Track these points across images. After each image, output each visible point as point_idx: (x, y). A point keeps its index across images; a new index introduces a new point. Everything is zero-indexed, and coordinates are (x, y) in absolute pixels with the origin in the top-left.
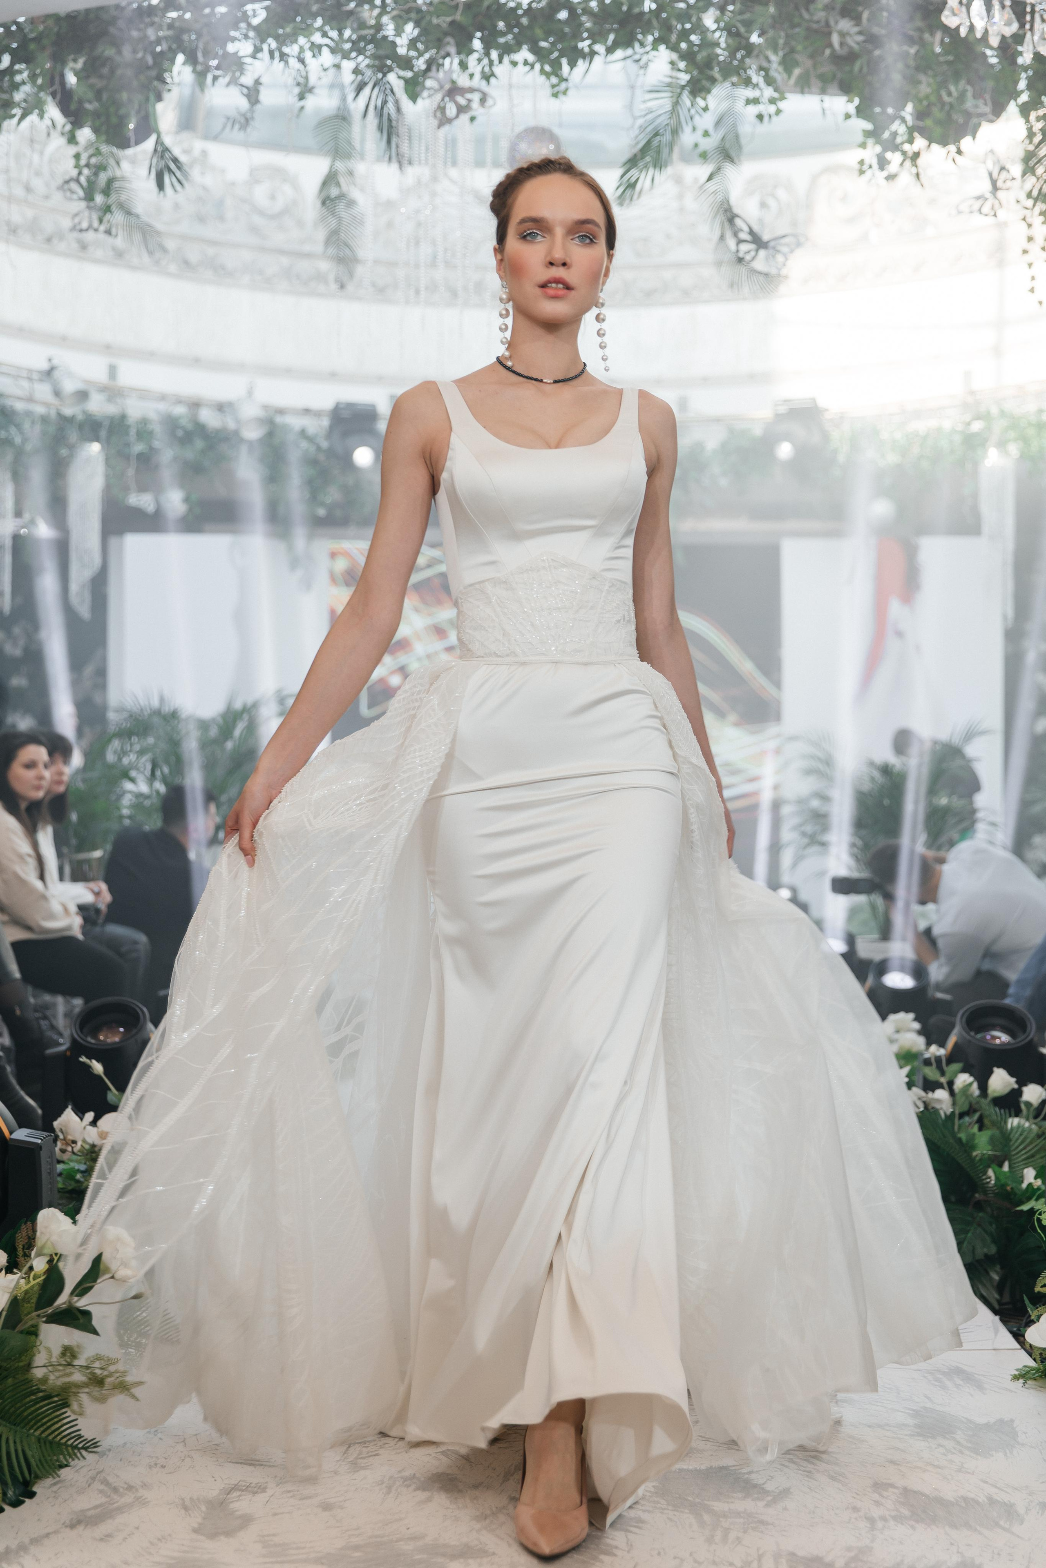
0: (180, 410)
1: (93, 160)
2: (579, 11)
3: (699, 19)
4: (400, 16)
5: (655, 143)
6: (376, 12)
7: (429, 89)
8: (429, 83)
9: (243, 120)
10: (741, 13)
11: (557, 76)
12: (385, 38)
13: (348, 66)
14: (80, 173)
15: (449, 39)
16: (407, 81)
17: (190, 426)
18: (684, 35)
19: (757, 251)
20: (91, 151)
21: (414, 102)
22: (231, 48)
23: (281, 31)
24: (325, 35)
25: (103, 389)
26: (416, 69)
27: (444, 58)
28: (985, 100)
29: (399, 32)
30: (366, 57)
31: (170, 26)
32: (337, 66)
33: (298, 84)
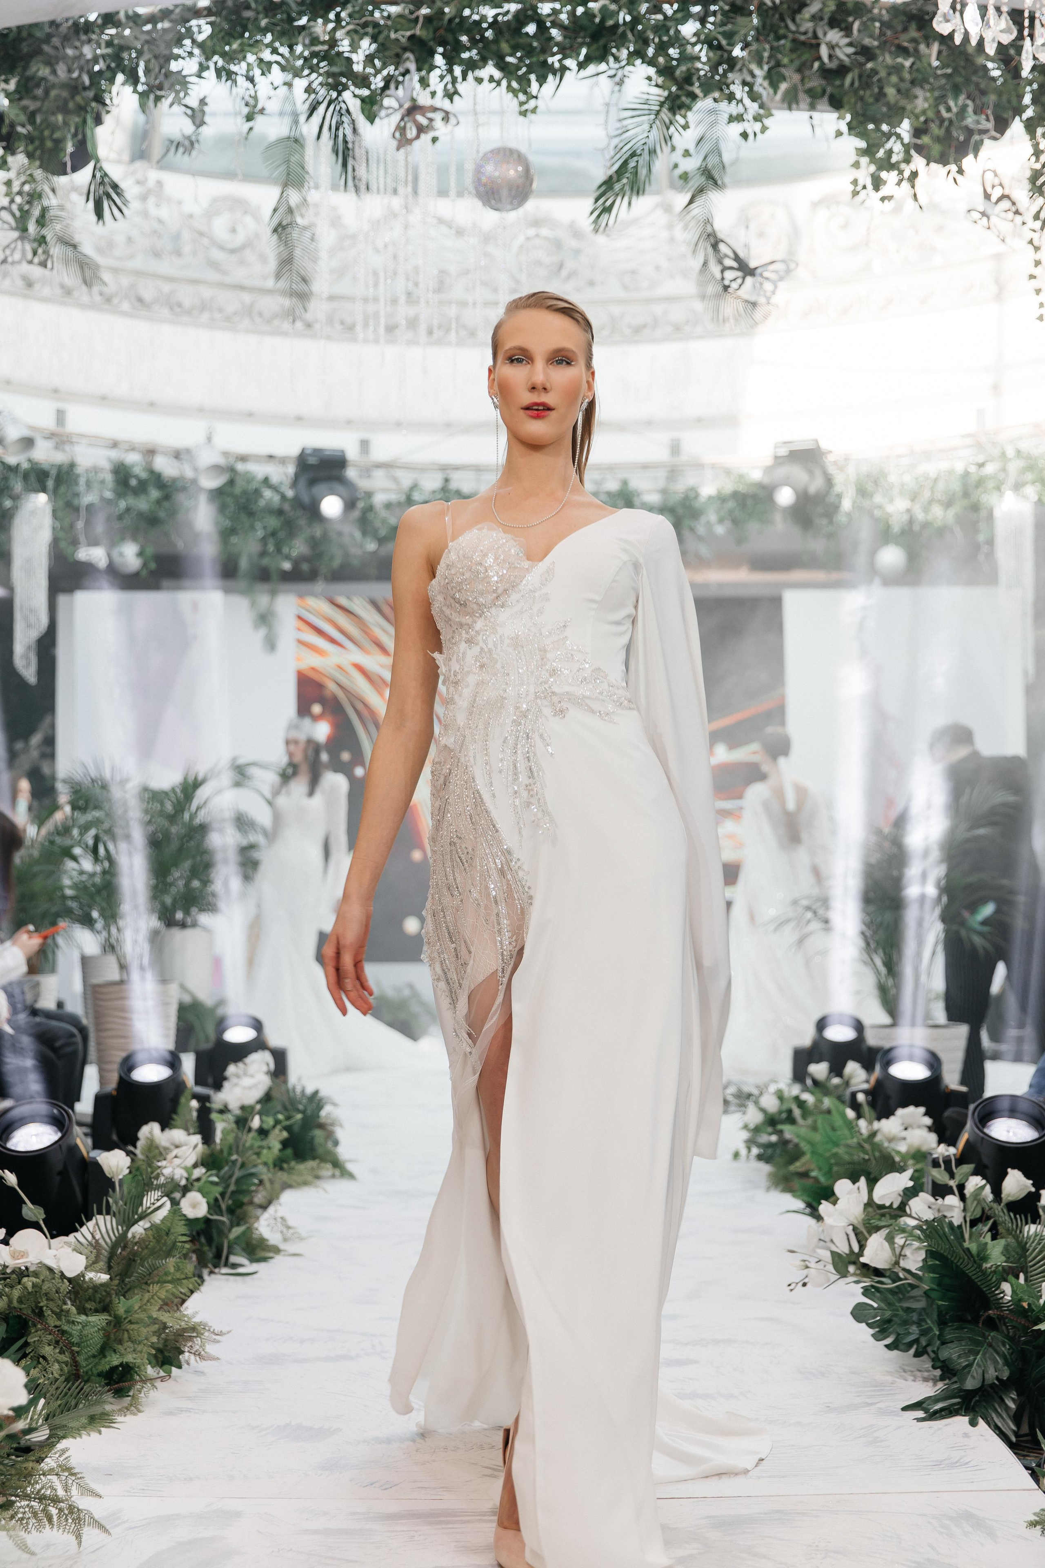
0: (133, 459)
1: (27, 188)
2: (548, 24)
3: (678, 32)
4: (355, 31)
5: (632, 164)
6: (331, 26)
7: (387, 108)
8: (387, 102)
9: (187, 143)
10: (723, 24)
11: (525, 93)
12: (339, 54)
13: (300, 84)
14: (12, 201)
15: (409, 55)
16: (363, 100)
17: (144, 475)
18: (662, 48)
19: (744, 278)
20: (23, 178)
21: (372, 122)
22: (174, 66)
23: (227, 48)
24: (275, 51)
25: (51, 436)
26: (373, 87)
27: (404, 75)
28: (987, 116)
29: (354, 48)
30: (320, 75)
31: (109, 44)
32: (289, 85)
33: (247, 105)
